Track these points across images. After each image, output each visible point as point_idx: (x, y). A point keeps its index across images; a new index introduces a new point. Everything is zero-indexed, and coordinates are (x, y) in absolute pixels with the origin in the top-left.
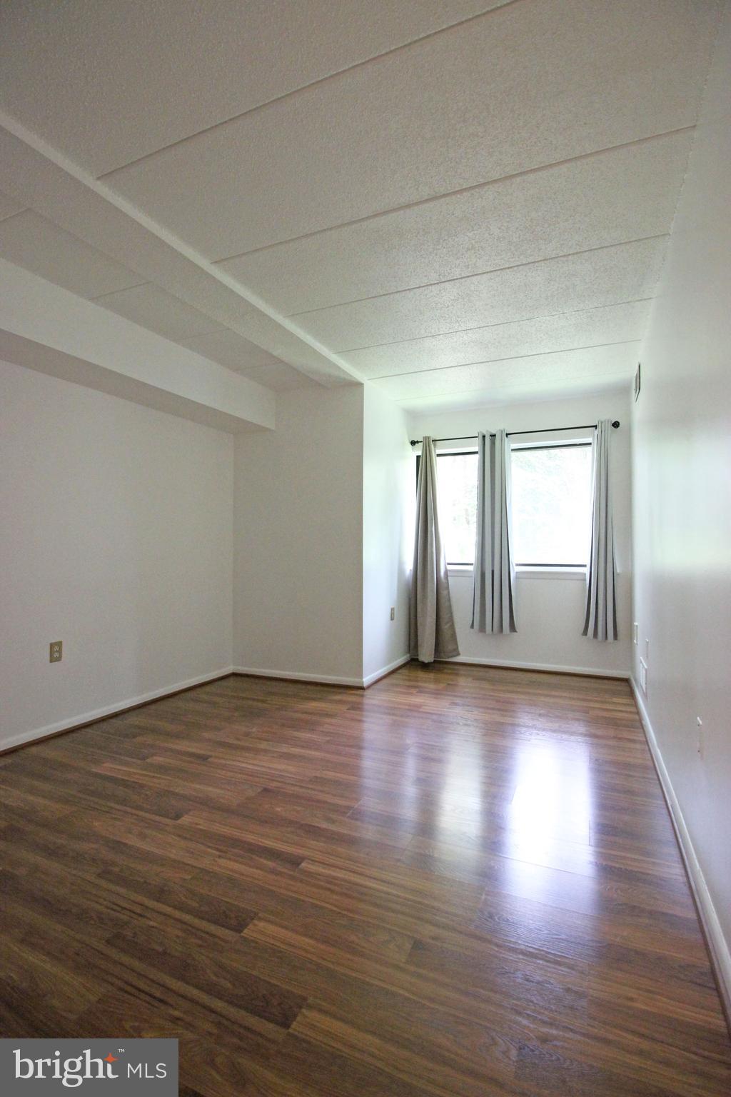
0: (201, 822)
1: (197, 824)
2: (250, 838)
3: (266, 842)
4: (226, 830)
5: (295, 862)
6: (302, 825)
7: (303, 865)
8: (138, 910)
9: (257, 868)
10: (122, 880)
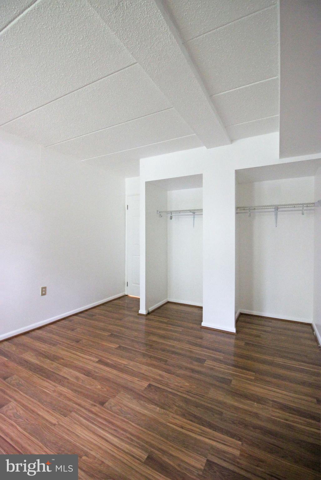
0: (137, 382)
1: (139, 381)
2: (115, 372)
3: (109, 370)
4: (125, 376)
5: (100, 362)
6: (91, 376)
7: (97, 360)
8: (148, 351)
9: (113, 360)
10: (160, 360)
